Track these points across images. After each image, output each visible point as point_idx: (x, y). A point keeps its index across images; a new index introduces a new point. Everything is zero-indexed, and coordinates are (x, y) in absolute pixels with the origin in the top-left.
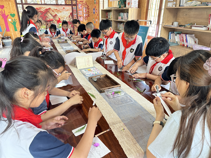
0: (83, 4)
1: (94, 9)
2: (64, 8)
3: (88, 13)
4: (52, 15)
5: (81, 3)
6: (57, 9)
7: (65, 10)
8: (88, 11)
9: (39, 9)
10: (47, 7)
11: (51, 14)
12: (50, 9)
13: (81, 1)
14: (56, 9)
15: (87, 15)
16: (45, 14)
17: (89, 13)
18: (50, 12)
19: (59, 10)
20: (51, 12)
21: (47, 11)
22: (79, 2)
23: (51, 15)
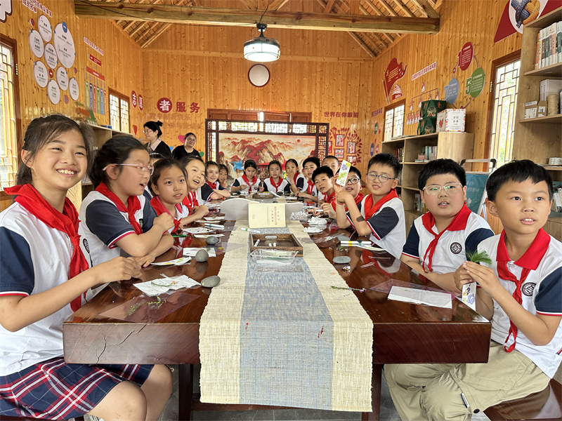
0: (348, 135)
1: (373, 146)
2: (299, 141)
3: (358, 155)
4: (272, 154)
5: (343, 133)
6: (285, 142)
7: (301, 145)
8: (359, 150)
9: (247, 142)
10: (264, 138)
11: (269, 152)
12: (269, 141)
13: (343, 130)
14: (282, 143)
15: (355, 158)
16: (258, 152)
17: (360, 154)
18: (268, 147)
19: (287, 144)
20: (270, 148)
21: (263, 145)
22: (339, 131)
23: (269, 155)
